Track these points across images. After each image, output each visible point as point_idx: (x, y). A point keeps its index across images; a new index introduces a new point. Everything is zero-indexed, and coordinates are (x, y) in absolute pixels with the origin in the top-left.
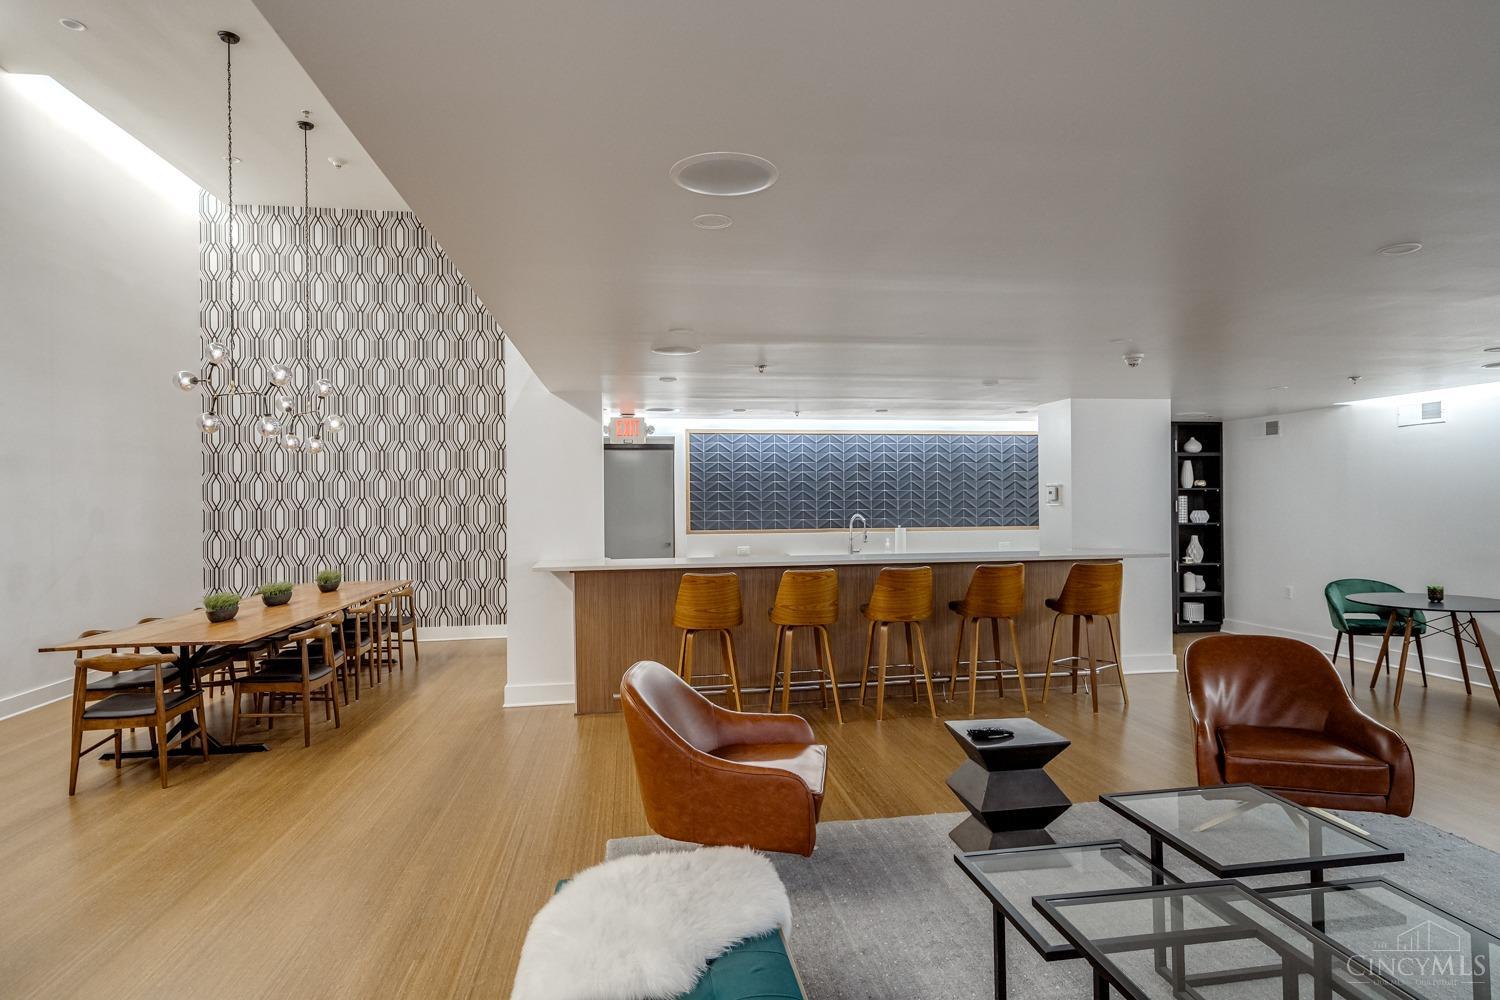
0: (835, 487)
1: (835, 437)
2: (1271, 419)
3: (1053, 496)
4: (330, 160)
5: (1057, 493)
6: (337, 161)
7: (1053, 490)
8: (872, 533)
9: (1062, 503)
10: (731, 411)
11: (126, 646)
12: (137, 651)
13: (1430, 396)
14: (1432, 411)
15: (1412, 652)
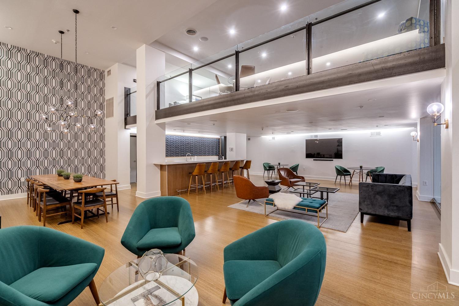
0: (183, 148)
1: (183, 137)
2: (249, 138)
3: (231, 150)
4: (53, 40)
5: (232, 149)
6: (56, 41)
7: (231, 149)
8: (192, 157)
9: (233, 151)
10: (173, 130)
11: (99, 185)
12: (102, 187)
13: (273, 136)
14: (273, 138)
15: (273, 173)
